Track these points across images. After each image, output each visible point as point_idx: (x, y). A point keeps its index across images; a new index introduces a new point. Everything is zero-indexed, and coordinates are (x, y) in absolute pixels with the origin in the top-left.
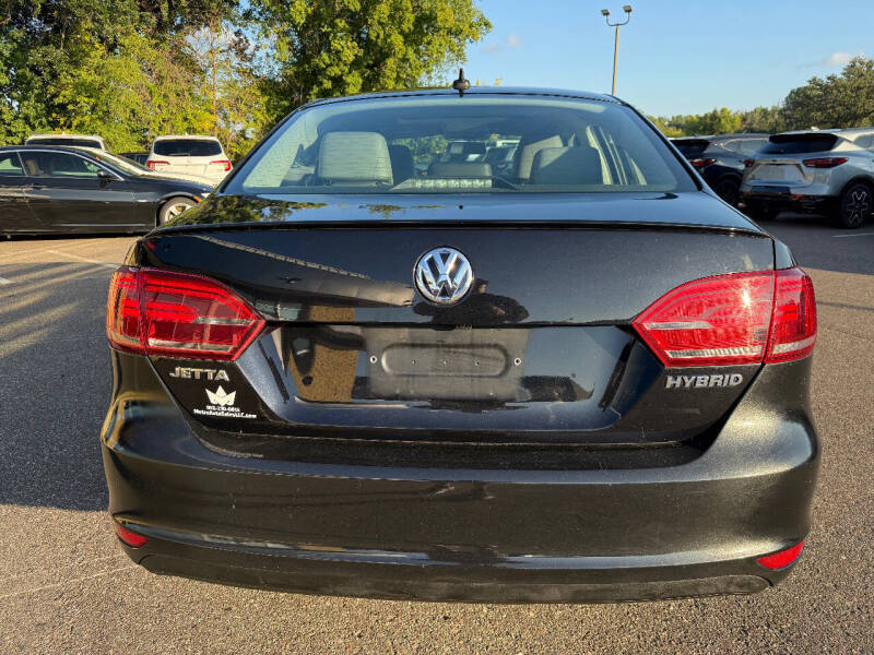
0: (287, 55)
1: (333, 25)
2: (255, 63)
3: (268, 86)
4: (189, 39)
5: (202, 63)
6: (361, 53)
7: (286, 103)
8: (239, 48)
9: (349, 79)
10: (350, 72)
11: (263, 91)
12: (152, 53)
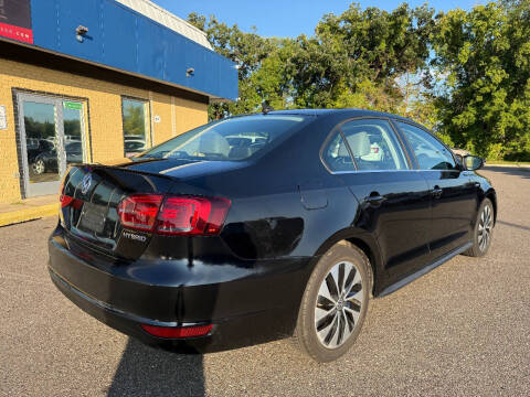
0: (456, 82)
1: (489, 61)
2: (435, 89)
3: (441, 102)
4: (396, 80)
5: (403, 92)
6: (507, 76)
7: (451, 112)
8: (426, 82)
9: (496, 94)
10: (498, 89)
11: (437, 105)
12: (373, 90)
